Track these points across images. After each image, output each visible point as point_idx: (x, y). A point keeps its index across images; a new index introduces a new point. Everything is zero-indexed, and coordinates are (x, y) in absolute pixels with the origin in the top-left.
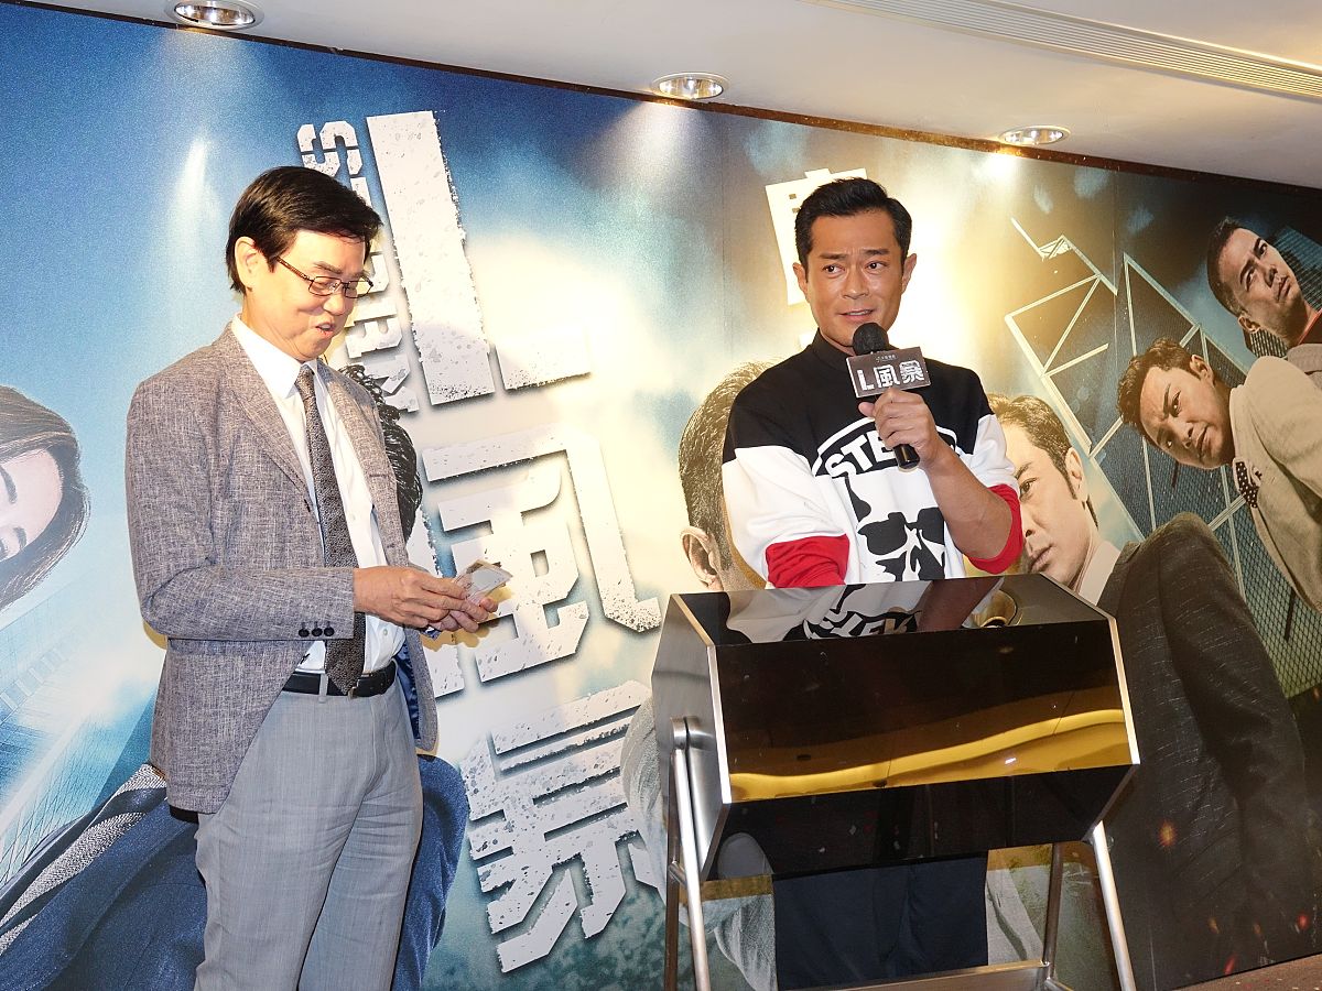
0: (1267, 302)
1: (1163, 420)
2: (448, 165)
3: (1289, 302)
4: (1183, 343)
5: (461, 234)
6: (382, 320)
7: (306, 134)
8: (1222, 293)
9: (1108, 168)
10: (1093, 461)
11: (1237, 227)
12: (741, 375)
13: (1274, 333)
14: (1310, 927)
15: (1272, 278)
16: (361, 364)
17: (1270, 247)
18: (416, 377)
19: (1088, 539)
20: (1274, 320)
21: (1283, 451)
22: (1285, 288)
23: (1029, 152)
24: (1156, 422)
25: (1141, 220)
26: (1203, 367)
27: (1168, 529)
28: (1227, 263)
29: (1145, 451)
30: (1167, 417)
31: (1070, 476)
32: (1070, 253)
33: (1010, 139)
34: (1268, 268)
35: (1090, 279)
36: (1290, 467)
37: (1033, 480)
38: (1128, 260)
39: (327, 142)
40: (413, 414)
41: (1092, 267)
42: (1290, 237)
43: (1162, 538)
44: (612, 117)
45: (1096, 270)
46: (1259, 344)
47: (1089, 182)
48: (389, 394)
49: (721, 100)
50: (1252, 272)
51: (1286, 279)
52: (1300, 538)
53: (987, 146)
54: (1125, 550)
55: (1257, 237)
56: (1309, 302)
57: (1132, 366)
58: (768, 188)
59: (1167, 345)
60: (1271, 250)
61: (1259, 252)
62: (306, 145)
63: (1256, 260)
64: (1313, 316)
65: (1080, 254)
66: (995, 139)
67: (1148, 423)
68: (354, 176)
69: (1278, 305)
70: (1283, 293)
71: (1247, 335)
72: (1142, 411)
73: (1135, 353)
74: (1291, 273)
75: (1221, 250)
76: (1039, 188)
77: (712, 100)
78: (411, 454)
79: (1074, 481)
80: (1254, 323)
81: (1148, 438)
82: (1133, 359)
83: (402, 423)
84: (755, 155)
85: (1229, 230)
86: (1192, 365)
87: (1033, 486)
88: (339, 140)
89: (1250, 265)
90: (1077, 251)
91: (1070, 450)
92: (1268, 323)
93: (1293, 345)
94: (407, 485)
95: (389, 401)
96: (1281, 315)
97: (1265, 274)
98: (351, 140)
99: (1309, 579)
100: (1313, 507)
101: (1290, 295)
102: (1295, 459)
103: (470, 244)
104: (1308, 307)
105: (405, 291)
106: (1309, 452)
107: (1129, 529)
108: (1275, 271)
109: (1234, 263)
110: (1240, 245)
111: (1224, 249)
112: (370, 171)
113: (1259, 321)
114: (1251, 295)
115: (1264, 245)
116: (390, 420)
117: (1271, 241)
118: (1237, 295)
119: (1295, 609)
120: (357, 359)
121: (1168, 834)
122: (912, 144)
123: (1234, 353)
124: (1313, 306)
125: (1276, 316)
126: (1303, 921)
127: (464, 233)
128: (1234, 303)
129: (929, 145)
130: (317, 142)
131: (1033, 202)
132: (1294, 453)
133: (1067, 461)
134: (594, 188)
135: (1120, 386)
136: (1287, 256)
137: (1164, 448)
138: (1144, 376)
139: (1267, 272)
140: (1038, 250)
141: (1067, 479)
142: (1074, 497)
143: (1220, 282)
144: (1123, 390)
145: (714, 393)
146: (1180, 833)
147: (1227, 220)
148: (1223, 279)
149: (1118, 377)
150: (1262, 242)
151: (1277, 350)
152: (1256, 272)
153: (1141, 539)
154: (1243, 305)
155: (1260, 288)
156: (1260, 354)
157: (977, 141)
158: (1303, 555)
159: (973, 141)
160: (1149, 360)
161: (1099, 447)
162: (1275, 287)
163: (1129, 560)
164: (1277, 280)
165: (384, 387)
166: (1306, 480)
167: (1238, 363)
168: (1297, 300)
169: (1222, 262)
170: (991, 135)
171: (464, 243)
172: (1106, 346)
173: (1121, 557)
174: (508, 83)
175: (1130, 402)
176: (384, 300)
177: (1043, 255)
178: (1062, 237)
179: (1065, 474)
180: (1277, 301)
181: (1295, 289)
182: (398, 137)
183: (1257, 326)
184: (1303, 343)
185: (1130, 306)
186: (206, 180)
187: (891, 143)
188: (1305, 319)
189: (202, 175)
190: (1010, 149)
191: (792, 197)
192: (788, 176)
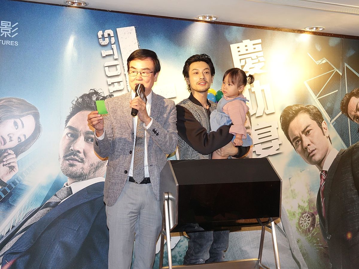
1: (355, 113)
2: (138, 41)
6: (119, 82)
7: (100, 33)
9: (340, 38)
10: (331, 124)
16: (112, 94)
19: (328, 148)
23: (314, 33)
24: (353, 113)
25: (351, 53)
27: (355, 146)
29: (349, 122)
30: (357, 112)
31: (323, 129)
32: (327, 63)
33: (307, 29)
35: (333, 71)
37: (311, 130)
38: (346, 65)
39: (106, 35)
41: (334, 67)
43: (353, 148)
44: (185, 27)
45: (335, 68)
47: (334, 41)
49: (218, 21)
53: (301, 32)
54: (340, 151)
57: (346, 97)
58: (231, 45)
62: (100, 36)
65: (330, 63)
67: (350, 114)
68: (113, 44)
72: (348, 110)
73: (347, 93)
76: (317, 44)
77: (215, 21)
79: (324, 130)
81: (350, 118)
82: (346, 94)
84: (228, 36)
87: (311, 132)
88: (109, 35)
90: (329, 62)
91: (324, 121)
98: (112, 35)
107: (342, 145)
112: (117, 43)
120: (112, 93)
121: (349, 236)
122: (276, 32)
129: (282, 32)
130: (103, 35)
131: (315, 48)
133: (322, 124)
134: (179, 46)
135: (341, 102)
137: (355, 121)
138: (350, 100)
140: (316, 62)
141: (322, 130)
142: (324, 135)
144: (342, 104)
146: (354, 235)
149: (341, 100)
153: (346, 148)
157: (298, 30)
159: (296, 30)
160: (352, 95)
161: (333, 121)
163: (342, 154)
170: (302, 29)
172: (337, 91)
173: (339, 153)
174: (156, 18)
175: (345, 107)
176: (119, 77)
177: (317, 63)
178: (324, 58)
179: (322, 128)
182: (125, 33)
185: (346, 79)
186: (73, 46)
187: (270, 32)
189: (73, 45)
190: (308, 32)
191: (238, 48)
192: (237, 42)
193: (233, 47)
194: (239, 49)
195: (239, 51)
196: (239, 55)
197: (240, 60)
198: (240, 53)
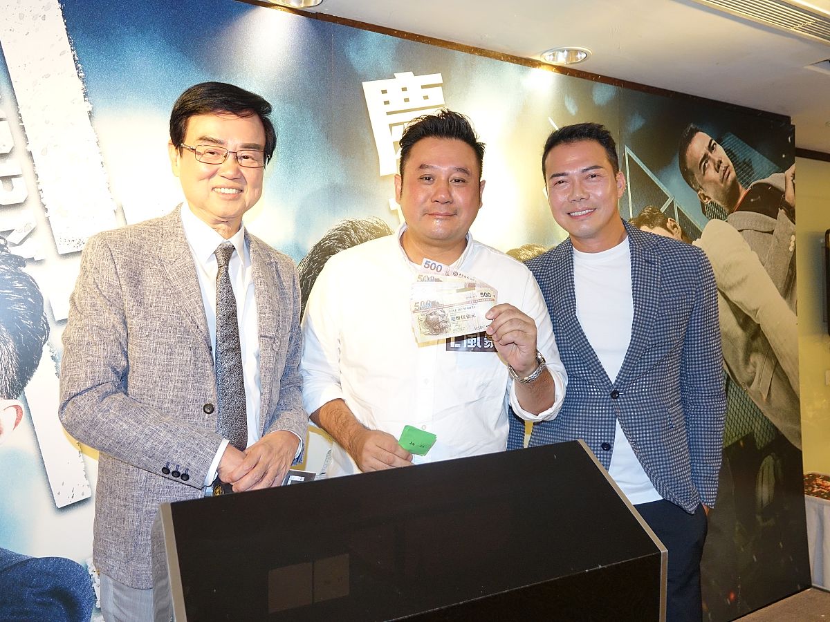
0: (716, 183)
2: (74, 45)
3: (729, 183)
4: (663, 210)
5: (87, 107)
6: (6, 178)
8: (688, 175)
9: (615, 85)
11: (698, 131)
12: (342, 230)
13: (719, 203)
14: (736, 599)
15: (719, 167)
17: (718, 145)
18: (43, 229)
20: (720, 195)
21: (724, 283)
22: (727, 173)
23: (561, 70)
25: (637, 123)
26: (675, 226)
28: (691, 156)
33: (547, 58)
34: (717, 159)
36: (728, 294)
38: (628, 151)
40: (40, 262)
42: (730, 139)
44: (231, 16)
46: (711, 212)
47: (602, 94)
48: (14, 245)
50: (706, 162)
51: (727, 167)
52: (733, 341)
53: (531, 63)
55: (710, 138)
56: (741, 184)
59: (652, 210)
60: (719, 148)
61: (711, 148)
63: (710, 154)
64: (743, 193)
66: (537, 58)
69: (722, 185)
70: (725, 176)
71: (703, 204)
73: (631, 217)
74: (731, 164)
75: (687, 147)
76: (568, 96)
78: (39, 298)
80: (707, 197)
82: (630, 220)
83: (28, 270)
84: (354, 57)
85: (692, 133)
86: (668, 225)
89: (706, 157)
92: (716, 197)
93: (731, 212)
94: (33, 325)
95: (14, 251)
96: (724, 192)
97: (715, 164)
99: (738, 368)
100: (741, 321)
101: (730, 178)
102: (731, 288)
103: (97, 117)
104: (740, 187)
105: (30, 154)
106: (739, 283)
108: (721, 162)
109: (696, 155)
110: (700, 143)
111: (690, 145)
113: (711, 195)
114: (706, 177)
115: (714, 144)
116: (16, 268)
117: (719, 141)
118: (697, 177)
119: (730, 388)
122: (478, 58)
123: (695, 217)
124: (744, 186)
125: (721, 193)
126: (732, 596)
127: (91, 106)
128: (695, 183)
129: (490, 59)
131: (564, 106)
132: (729, 283)
136: (728, 152)
139: (716, 162)
143: (686, 168)
145: (319, 244)
147: (692, 126)
148: (689, 166)
150: (713, 142)
151: (722, 216)
152: (709, 162)
154: (700, 184)
155: (712, 173)
156: (710, 218)
157: (525, 59)
158: (734, 352)
159: (521, 58)
160: (641, 221)
162: (721, 173)
164: (722, 168)
165: (10, 238)
166: (737, 302)
167: (697, 224)
168: (734, 182)
169: (688, 155)
170: (536, 54)
171: (90, 114)
176: (8, 161)
180: (722, 182)
181: (733, 174)
182: (21, 16)
183: (709, 198)
184: (737, 210)
187: (461, 55)
188: (738, 195)
190: (548, 66)
191: (384, 92)
192: (380, 76)
193: (371, 89)
194: (385, 97)
195: (387, 103)
196: (388, 113)
197: (391, 126)
198: (389, 108)
